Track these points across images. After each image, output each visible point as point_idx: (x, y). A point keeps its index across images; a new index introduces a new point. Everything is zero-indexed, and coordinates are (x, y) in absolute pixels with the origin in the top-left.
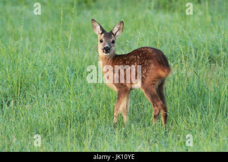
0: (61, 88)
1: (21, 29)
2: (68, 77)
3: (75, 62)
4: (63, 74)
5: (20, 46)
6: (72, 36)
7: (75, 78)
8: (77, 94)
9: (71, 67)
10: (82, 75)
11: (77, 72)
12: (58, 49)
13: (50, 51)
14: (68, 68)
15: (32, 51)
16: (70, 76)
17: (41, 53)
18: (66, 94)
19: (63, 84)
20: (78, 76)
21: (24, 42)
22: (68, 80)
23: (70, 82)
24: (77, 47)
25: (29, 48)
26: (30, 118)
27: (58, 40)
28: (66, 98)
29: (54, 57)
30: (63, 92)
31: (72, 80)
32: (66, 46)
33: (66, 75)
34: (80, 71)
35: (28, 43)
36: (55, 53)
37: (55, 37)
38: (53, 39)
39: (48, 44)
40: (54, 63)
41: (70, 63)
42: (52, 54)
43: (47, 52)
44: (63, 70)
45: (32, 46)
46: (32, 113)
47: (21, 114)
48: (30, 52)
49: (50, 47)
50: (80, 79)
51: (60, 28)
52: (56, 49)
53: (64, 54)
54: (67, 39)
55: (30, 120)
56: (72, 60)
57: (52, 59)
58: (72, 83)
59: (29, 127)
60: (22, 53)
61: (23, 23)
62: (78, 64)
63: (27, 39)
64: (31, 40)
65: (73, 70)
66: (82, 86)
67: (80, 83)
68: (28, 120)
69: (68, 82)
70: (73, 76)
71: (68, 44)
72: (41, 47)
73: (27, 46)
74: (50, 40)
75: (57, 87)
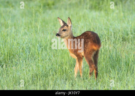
0: (33, 57)
1: (9, 22)
2: (38, 50)
3: (42, 41)
4: (35, 48)
5: (9, 32)
6: (40, 26)
7: (42, 51)
8: (43, 60)
9: (40, 44)
10: (46, 49)
11: (43, 47)
12: (32, 34)
13: (27, 35)
14: (38, 45)
15: (16, 35)
16: (39, 49)
17: (22, 36)
18: (37, 60)
19: (35, 55)
20: (44, 50)
21: (11, 29)
22: (38, 52)
23: (39, 53)
24: (43, 32)
25: (14, 33)
26: (15, 75)
27: (32, 28)
28: (37, 63)
29: (29, 38)
30: (35, 59)
31: (40, 52)
32: (36, 32)
33: (36, 49)
34: (45, 47)
35: (13, 30)
36: (30, 36)
37: (30, 26)
38: (28, 27)
39: (26, 31)
40: (29, 42)
41: (39, 42)
42: (28, 37)
43: (25, 35)
44: (35, 46)
45: (16, 32)
46: (16, 72)
47: (10, 73)
48: (15, 35)
49: (27, 32)
50: (45, 52)
51: (33, 21)
52: (30, 34)
53: (35, 37)
54: (37, 27)
55: (15, 76)
56: (40, 40)
57: (28, 40)
58: (40, 54)
59: (15, 80)
60: (10, 36)
61: (11, 18)
62: (43, 42)
63: (13, 28)
64: (15, 28)
65: (40, 46)
66: (46, 55)
67: (45, 54)
68: (14, 76)
69: (38, 53)
70: (41, 49)
71: (38, 31)
72: (21, 33)
73: (13, 32)
74: (27, 28)
75: (31, 56)
